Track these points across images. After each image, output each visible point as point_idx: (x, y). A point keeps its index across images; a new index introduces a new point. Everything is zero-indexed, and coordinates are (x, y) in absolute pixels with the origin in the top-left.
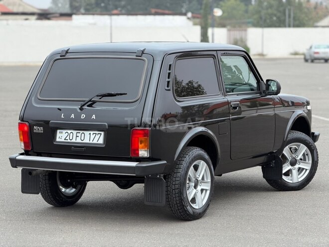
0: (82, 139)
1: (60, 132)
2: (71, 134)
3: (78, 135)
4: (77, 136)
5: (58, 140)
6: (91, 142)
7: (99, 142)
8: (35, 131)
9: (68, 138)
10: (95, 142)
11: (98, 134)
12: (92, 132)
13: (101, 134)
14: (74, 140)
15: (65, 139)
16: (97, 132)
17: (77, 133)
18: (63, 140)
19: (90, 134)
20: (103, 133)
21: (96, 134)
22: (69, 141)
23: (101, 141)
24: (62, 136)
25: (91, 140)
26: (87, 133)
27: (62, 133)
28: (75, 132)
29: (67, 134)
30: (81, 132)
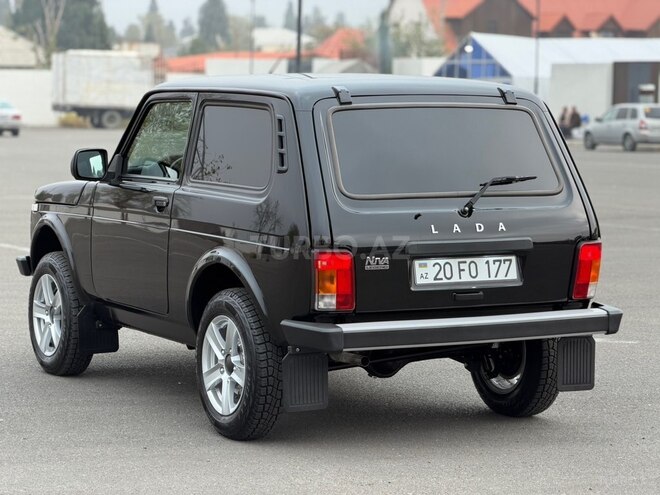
0: (474, 274)
1: (420, 265)
2: (447, 266)
3: (462, 266)
4: (460, 270)
5: (419, 281)
6: (493, 278)
7: (509, 277)
8: (367, 268)
9: (441, 275)
10: (501, 277)
11: (505, 261)
12: (491, 259)
13: (510, 261)
14: (455, 279)
15: (435, 279)
16: (502, 258)
17: (459, 263)
18: (431, 281)
19: (487, 262)
20: (513, 258)
21: (500, 261)
22: (445, 281)
23: (513, 274)
24: (427, 274)
25: (493, 274)
26: (481, 261)
27: (425, 265)
28: (454, 262)
29: (437, 267)
30: (468, 260)
